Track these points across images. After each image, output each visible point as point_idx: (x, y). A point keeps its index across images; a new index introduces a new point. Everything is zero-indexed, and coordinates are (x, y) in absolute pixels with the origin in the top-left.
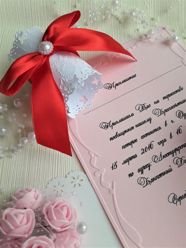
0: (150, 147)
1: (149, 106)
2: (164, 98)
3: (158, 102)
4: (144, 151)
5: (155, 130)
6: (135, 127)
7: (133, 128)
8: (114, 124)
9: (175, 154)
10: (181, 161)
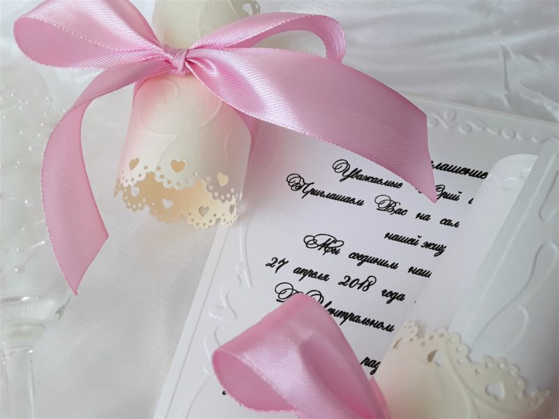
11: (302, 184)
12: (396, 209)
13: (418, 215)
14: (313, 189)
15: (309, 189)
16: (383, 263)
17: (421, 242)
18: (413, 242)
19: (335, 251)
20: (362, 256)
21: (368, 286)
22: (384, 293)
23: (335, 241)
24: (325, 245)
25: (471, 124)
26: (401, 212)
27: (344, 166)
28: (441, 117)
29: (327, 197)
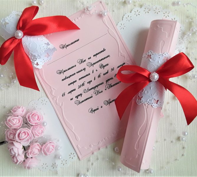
0: (83, 85)
1: (85, 61)
2: (94, 56)
3: (90, 58)
4: (80, 87)
5: (87, 75)
6: (76, 73)
7: (75, 74)
8: (64, 71)
9: (95, 88)
10: (98, 92)
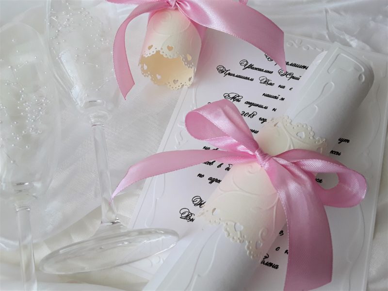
11: (224, 70)
12: (269, 83)
13: (280, 86)
14: (229, 73)
15: (227, 73)
16: (261, 106)
17: (280, 98)
18: (276, 98)
19: (238, 100)
20: (251, 103)
21: (253, 116)
22: (260, 119)
23: (239, 96)
24: (234, 98)
25: (309, 45)
26: (271, 84)
27: (245, 63)
28: (295, 42)
29: (236, 76)
